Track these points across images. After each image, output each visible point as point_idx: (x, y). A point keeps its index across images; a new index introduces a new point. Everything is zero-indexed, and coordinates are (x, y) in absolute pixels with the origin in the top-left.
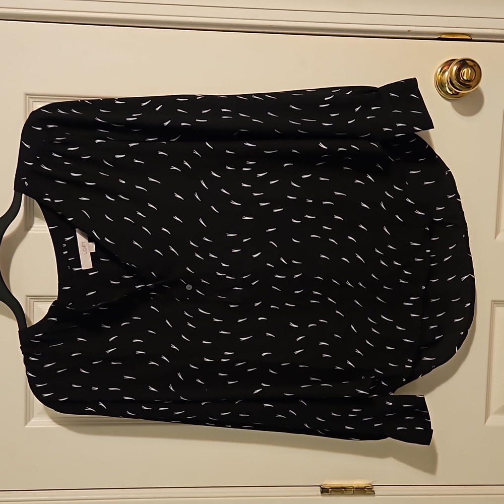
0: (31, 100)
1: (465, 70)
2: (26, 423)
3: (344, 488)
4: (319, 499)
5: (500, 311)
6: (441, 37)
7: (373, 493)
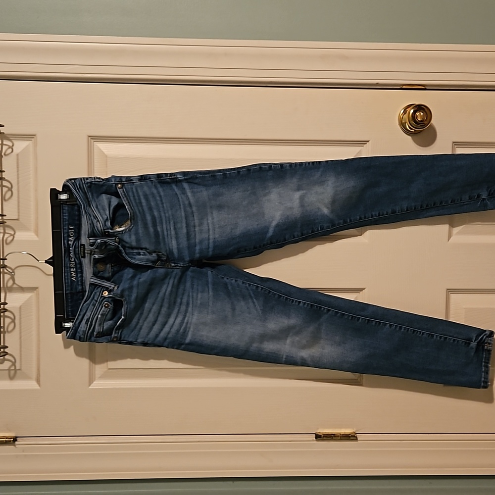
0: (92, 141)
1: (419, 113)
2: (90, 385)
3: (334, 435)
4: (314, 443)
5: (453, 297)
6: (402, 87)
7: (356, 439)
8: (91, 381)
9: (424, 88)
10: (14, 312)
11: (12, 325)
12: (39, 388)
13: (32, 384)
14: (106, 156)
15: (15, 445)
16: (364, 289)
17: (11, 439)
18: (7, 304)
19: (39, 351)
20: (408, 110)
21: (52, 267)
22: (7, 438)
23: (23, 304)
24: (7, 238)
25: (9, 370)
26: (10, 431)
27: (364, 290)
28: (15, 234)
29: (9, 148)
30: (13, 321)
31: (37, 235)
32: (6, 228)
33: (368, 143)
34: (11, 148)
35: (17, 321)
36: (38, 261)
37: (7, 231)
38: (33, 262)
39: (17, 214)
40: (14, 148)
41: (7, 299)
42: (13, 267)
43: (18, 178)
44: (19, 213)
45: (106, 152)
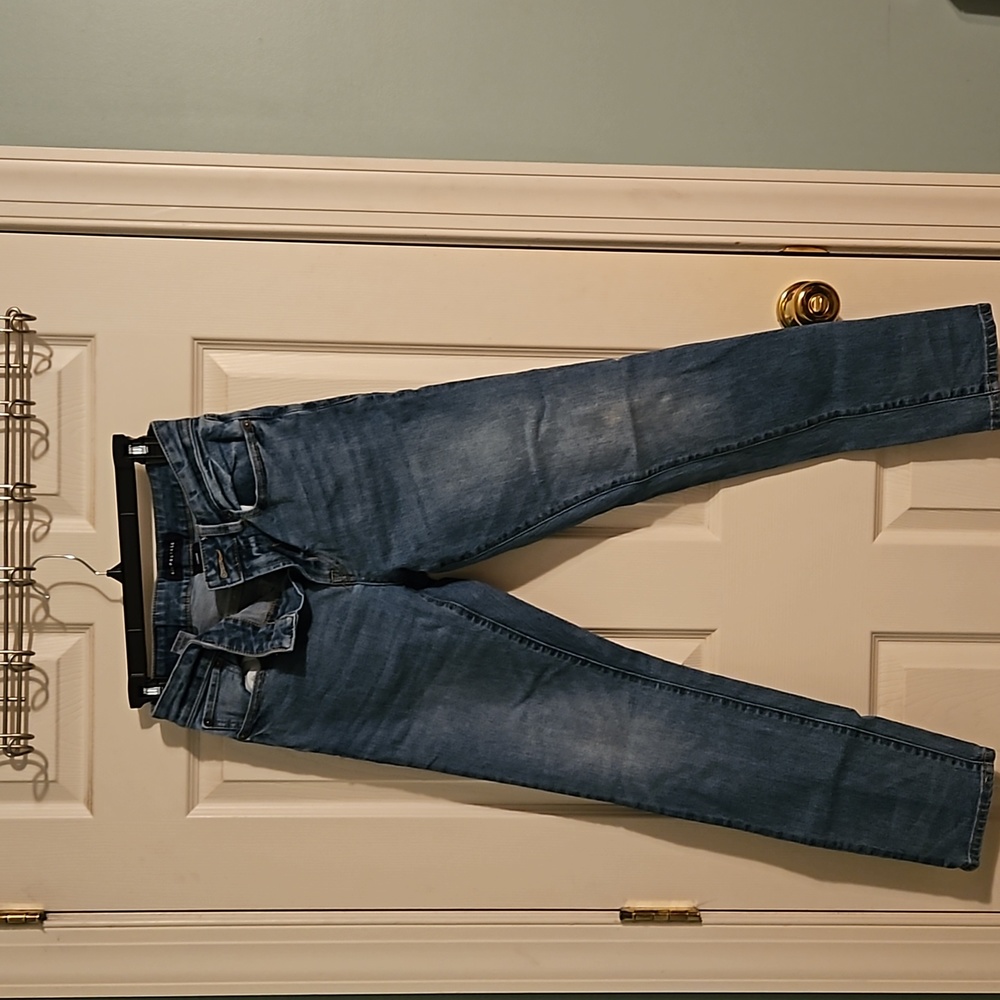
0: (201, 347)
1: (814, 299)
2: (188, 812)
3: (656, 912)
4: (618, 929)
5: (885, 648)
6: (783, 251)
7: (699, 921)
8: (190, 806)
9: (825, 251)
10: (47, 671)
11: (42, 695)
12: (91, 817)
13: (78, 810)
14: (226, 376)
15: (43, 928)
16: (714, 631)
17: (36, 914)
18: (33, 654)
19: (93, 747)
20: (795, 292)
21: (121, 584)
22: (27, 914)
23: (64, 655)
24: (37, 529)
25: (35, 781)
26: (32, 899)
27: (713, 634)
28: (50, 521)
29: (44, 360)
30: (45, 687)
31: (93, 524)
32: (35, 511)
34: (48, 359)
35: (52, 688)
36: (94, 572)
37: (36, 517)
38: (85, 575)
39: (55, 484)
40: (52, 359)
41: (33, 645)
42: (47, 586)
43: (60, 416)
44: (59, 481)
45: (226, 368)
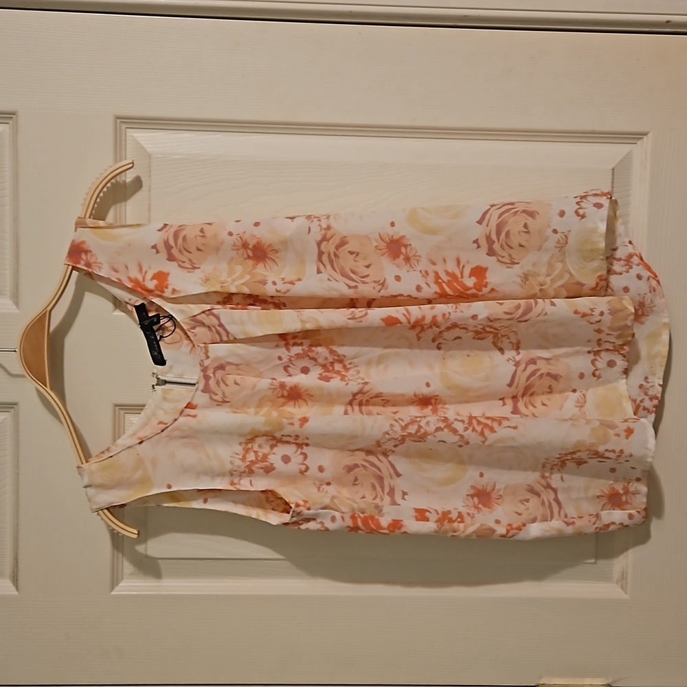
0: (124, 126)
2: (112, 589)
8: (114, 583)
12: (16, 593)
13: (3, 586)
14: (150, 156)
19: (17, 525)
31: (17, 304)
33: (645, 138)
45: (149, 148)
